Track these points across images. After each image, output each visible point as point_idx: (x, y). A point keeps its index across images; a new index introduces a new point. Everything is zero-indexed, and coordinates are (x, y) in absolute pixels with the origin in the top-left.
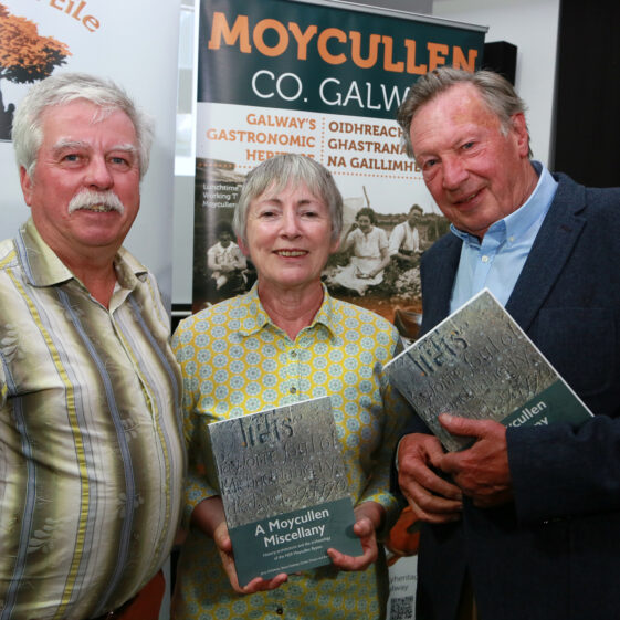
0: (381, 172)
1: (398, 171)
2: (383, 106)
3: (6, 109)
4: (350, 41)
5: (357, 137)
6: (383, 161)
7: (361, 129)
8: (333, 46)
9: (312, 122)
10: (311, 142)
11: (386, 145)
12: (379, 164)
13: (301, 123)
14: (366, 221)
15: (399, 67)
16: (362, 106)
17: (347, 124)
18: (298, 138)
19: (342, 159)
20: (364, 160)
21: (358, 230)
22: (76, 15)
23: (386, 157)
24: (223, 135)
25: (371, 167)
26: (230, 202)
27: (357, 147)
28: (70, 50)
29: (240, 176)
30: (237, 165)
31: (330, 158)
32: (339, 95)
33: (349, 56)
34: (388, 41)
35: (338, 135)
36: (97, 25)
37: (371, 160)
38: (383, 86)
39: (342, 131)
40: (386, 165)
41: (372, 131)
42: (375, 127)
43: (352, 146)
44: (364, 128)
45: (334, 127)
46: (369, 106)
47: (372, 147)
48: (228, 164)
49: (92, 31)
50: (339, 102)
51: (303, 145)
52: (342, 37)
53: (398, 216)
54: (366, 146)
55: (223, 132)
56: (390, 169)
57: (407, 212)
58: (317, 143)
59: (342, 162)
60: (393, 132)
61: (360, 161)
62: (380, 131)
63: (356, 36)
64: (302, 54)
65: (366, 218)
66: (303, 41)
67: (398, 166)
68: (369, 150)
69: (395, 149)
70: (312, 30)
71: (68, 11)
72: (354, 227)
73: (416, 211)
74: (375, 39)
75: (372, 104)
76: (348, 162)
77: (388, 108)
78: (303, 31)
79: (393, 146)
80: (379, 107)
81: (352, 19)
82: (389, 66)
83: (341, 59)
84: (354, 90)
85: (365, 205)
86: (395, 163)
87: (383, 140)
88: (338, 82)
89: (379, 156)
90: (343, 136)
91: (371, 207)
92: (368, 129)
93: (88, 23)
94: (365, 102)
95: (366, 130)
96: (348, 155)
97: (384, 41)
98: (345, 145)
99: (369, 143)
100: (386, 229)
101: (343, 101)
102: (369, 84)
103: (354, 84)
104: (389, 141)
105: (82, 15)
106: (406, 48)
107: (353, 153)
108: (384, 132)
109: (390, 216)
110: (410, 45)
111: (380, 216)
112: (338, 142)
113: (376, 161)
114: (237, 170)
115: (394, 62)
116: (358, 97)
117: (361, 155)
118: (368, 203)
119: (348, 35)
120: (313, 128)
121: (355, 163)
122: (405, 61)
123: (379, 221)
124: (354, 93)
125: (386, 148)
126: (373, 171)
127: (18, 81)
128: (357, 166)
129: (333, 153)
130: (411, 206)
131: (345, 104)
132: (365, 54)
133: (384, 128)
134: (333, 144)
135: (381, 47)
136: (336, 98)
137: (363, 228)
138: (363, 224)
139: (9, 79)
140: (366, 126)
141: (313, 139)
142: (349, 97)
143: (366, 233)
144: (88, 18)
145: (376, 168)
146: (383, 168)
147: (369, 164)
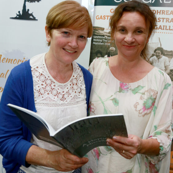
0: (168, 31)
3: (27, 11)
5: (158, 16)
6: (170, 27)
7: (160, 13)
12: (168, 28)
14: (159, 53)
16: (161, 2)
20: (160, 26)
21: (155, 57)
23: (172, 24)
24: (101, 18)
25: (164, 29)
26: (102, 42)
27: (158, 20)
29: (106, 33)
30: (105, 28)
37: (164, 26)
40: (172, 28)
41: (165, 13)
42: (167, 11)
44: (161, 12)
47: (165, 20)
48: (102, 28)
50: (151, 1)
54: (162, 20)
55: (101, 16)
62: (169, 13)
65: (159, 52)
68: (163, 22)
72: (153, 55)
75: (166, 1)
80: (170, 2)
85: (159, 46)
89: (168, 24)
91: (162, 47)
95: (162, 13)
99: (163, 19)
100: (169, 58)
108: (172, 13)
111: (166, 51)
113: (166, 26)
114: (105, 30)
118: (161, 45)
123: (165, 53)
126: (165, 31)
127: (30, 2)
128: (157, 29)
131: (153, 2)
133: (171, 11)
137: (157, 56)
138: (157, 54)
139: (28, 2)
140: (163, 11)
143: (158, 59)
145: (166, 29)
146: (170, 30)
147: (162, 28)
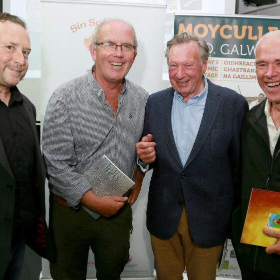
0: (246, 80)
1: (254, 79)
2: (248, 54)
4: (233, 29)
5: (236, 66)
6: (247, 76)
7: (238, 63)
9: (217, 61)
11: (249, 69)
12: (245, 77)
13: (212, 62)
15: (255, 38)
16: (238, 54)
17: (232, 62)
18: (211, 68)
20: (239, 75)
23: (249, 74)
25: (242, 78)
27: (236, 70)
31: (224, 75)
32: (229, 50)
33: (233, 35)
34: (250, 28)
35: (228, 66)
37: (242, 75)
38: (248, 46)
39: (229, 64)
40: (249, 77)
42: (244, 62)
43: (234, 70)
45: (226, 63)
46: (241, 54)
47: (242, 70)
50: (228, 53)
51: (213, 70)
52: (230, 28)
53: (253, 98)
54: (240, 70)
56: (250, 78)
57: (257, 96)
58: (219, 69)
59: (230, 76)
60: (252, 64)
61: (237, 76)
62: (246, 64)
63: (236, 27)
64: (213, 36)
66: (214, 31)
70: (218, 26)
73: (261, 96)
74: (244, 28)
75: (243, 53)
76: (232, 76)
77: (250, 54)
78: (214, 26)
79: (252, 70)
80: (246, 54)
81: (235, 21)
82: (250, 37)
86: (253, 76)
87: (247, 67)
88: (228, 45)
89: (245, 74)
90: (230, 66)
92: (241, 63)
94: (239, 52)
96: (232, 73)
97: (248, 28)
98: (231, 70)
99: (241, 69)
101: (230, 53)
102: (241, 46)
103: (235, 46)
104: (250, 67)
106: (258, 30)
107: (234, 73)
108: (248, 64)
109: (250, 98)
110: (260, 28)
112: (228, 69)
115: (253, 36)
116: (237, 51)
118: (240, 92)
119: (233, 27)
120: (218, 63)
121: (235, 77)
122: (258, 35)
124: (235, 49)
125: (249, 70)
126: (243, 80)
128: (236, 78)
129: (226, 73)
130: (259, 94)
131: (231, 54)
132: (240, 33)
133: (248, 62)
134: (226, 69)
135: (247, 31)
136: (228, 52)
141: (217, 68)
142: (233, 51)
145: (244, 78)
146: (247, 78)
147: (241, 77)
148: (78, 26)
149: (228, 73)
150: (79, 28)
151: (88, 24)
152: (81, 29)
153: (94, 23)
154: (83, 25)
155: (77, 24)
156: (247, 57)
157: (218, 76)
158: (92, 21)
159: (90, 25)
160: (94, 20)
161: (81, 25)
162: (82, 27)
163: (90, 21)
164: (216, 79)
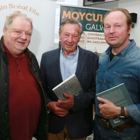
0: (99, 44)
1: (103, 44)
4: (93, 16)
5: (94, 36)
7: (95, 35)
8: (89, 17)
9: (84, 33)
10: (84, 38)
11: (100, 38)
12: (99, 42)
16: (95, 30)
17: (92, 34)
19: (91, 41)
20: (96, 41)
22: (34, 13)
23: (101, 41)
27: (94, 39)
28: (33, 20)
31: (88, 41)
32: (90, 27)
33: (92, 19)
34: (101, 15)
35: (90, 36)
36: (38, 15)
38: (100, 25)
39: (91, 35)
40: (101, 42)
41: (97, 35)
43: (93, 38)
45: (89, 34)
46: (97, 30)
49: (37, 16)
50: (90, 29)
51: (82, 38)
52: (91, 15)
54: (96, 38)
58: (85, 38)
59: (91, 42)
60: (102, 35)
61: (95, 42)
62: (99, 35)
63: (94, 15)
64: (82, 19)
66: (82, 16)
67: (103, 43)
68: (97, 39)
69: (103, 39)
70: (84, 14)
71: (33, 12)
74: (98, 15)
75: (97, 29)
76: (92, 42)
77: (101, 30)
78: (82, 14)
79: (102, 38)
81: (93, 11)
82: (101, 21)
83: (91, 20)
84: (93, 26)
85: (96, 51)
87: (100, 37)
88: (90, 25)
89: (99, 41)
90: (91, 36)
92: (96, 35)
93: (37, 14)
94: (96, 29)
96: (92, 40)
98: (91, 38)
99: (97, 38)
101: (91, 29)
102: (97, 25)
103: (94, 25)
104: (101, 37)
105: (35, 13)
108: (100, 35)
112: (90, 38)
113: (98, 42)
116: (94, 28)
117: (95, 40)
119: (92, 14)
120: (84, 35)
121: (93, 42)
123: (99, 55)
124: (93, 27)
125: (100, 39)
126: (98, 44)
128: (94, 43)
132: (96, 18)
133: (100, 34)
134: (89, 38)
135: (100, 17)
136: (90, 28)
141: (84, 37)
142: (92, 28)
144: (37, 13)
146: (100, 43)
147: (96, 42)
148: (1, 7)
149: (90, 40)
150: (2, 9)
151: (8, 6)
152: (3, 10)
153: (12, 6)
154: (5, 7)
155: (1, 6)
156: (100, 31)
157: (84, 41)
158: (11, 5)
159: (10, 8)
160: (12, 4)
161: (4, 7)
162: (4, 9)
163: (9, 5)
164: (84, 43)
